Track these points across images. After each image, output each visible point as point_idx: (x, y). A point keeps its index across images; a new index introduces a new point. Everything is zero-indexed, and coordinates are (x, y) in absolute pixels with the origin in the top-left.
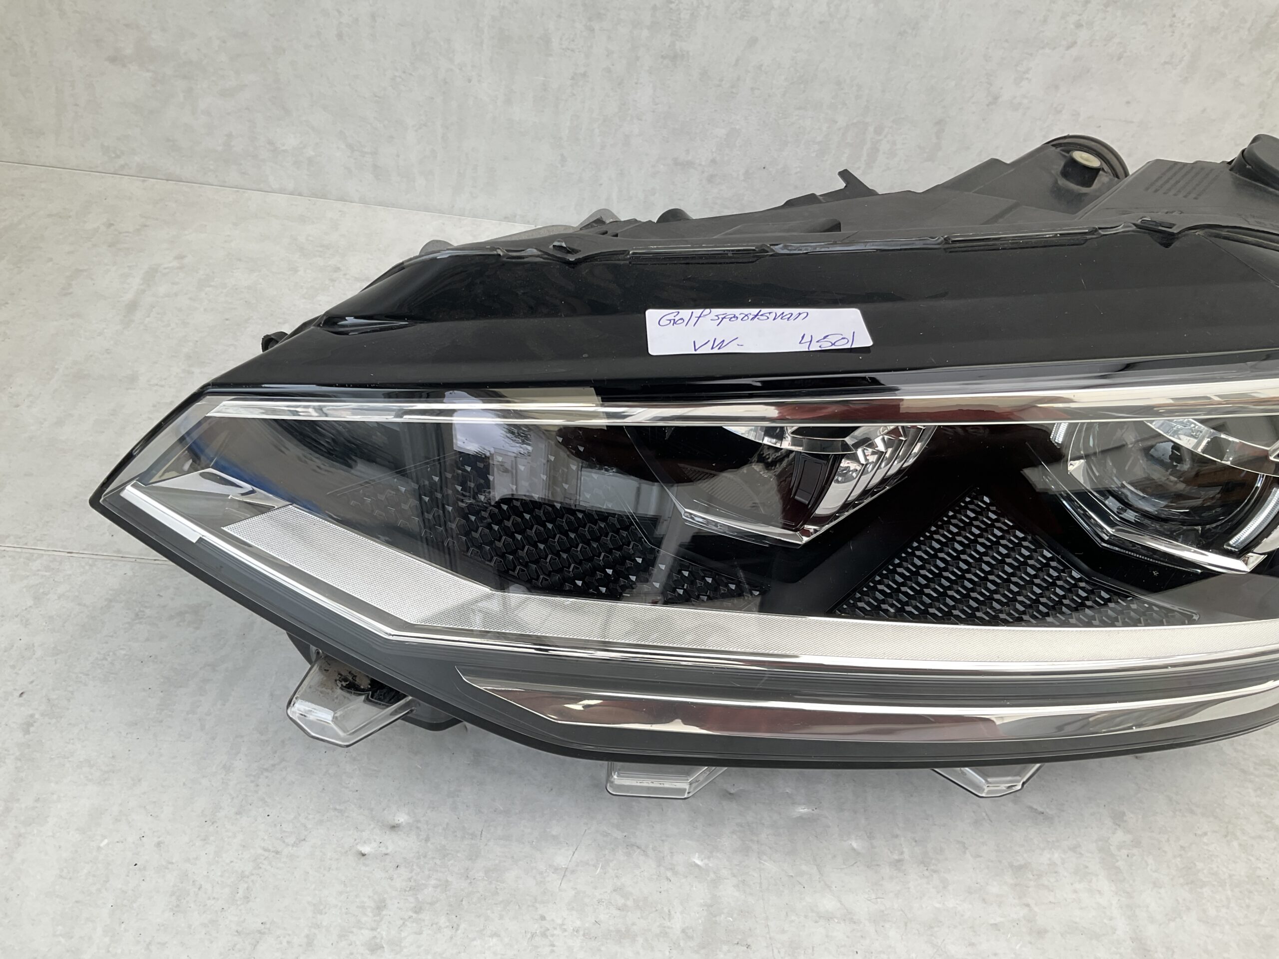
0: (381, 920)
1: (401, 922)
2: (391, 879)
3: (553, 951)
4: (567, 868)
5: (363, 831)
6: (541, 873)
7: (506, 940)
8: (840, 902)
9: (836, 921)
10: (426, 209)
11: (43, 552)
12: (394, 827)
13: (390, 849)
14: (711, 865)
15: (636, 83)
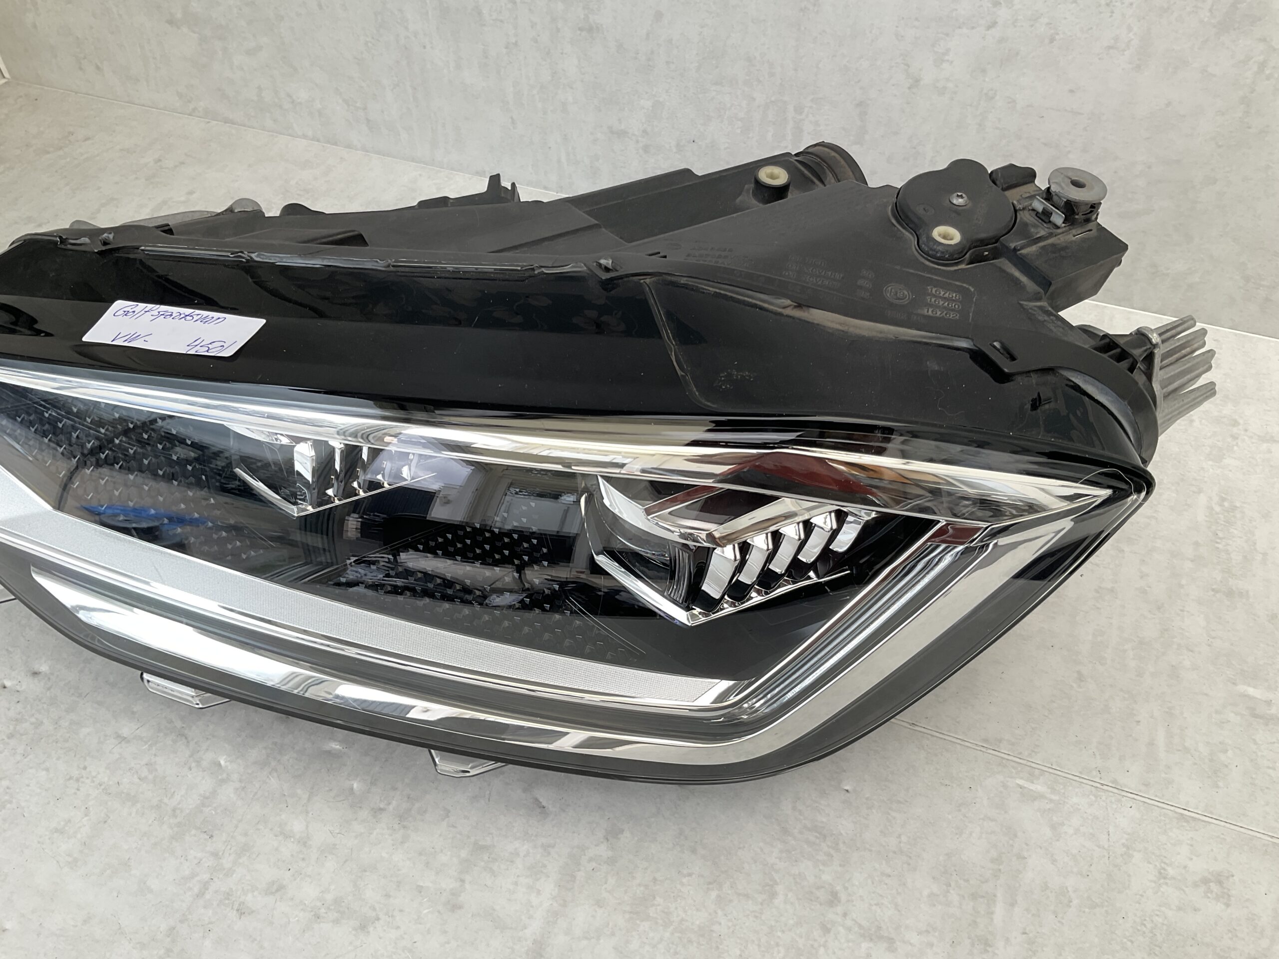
2: (9, 709)
3: (75, 793)
5: (14, 670)
7: (51, 775)
8: (307, 827)
9: (292, 840)
12: (35, 674)
13: (21, 689)
14: (229, 768)
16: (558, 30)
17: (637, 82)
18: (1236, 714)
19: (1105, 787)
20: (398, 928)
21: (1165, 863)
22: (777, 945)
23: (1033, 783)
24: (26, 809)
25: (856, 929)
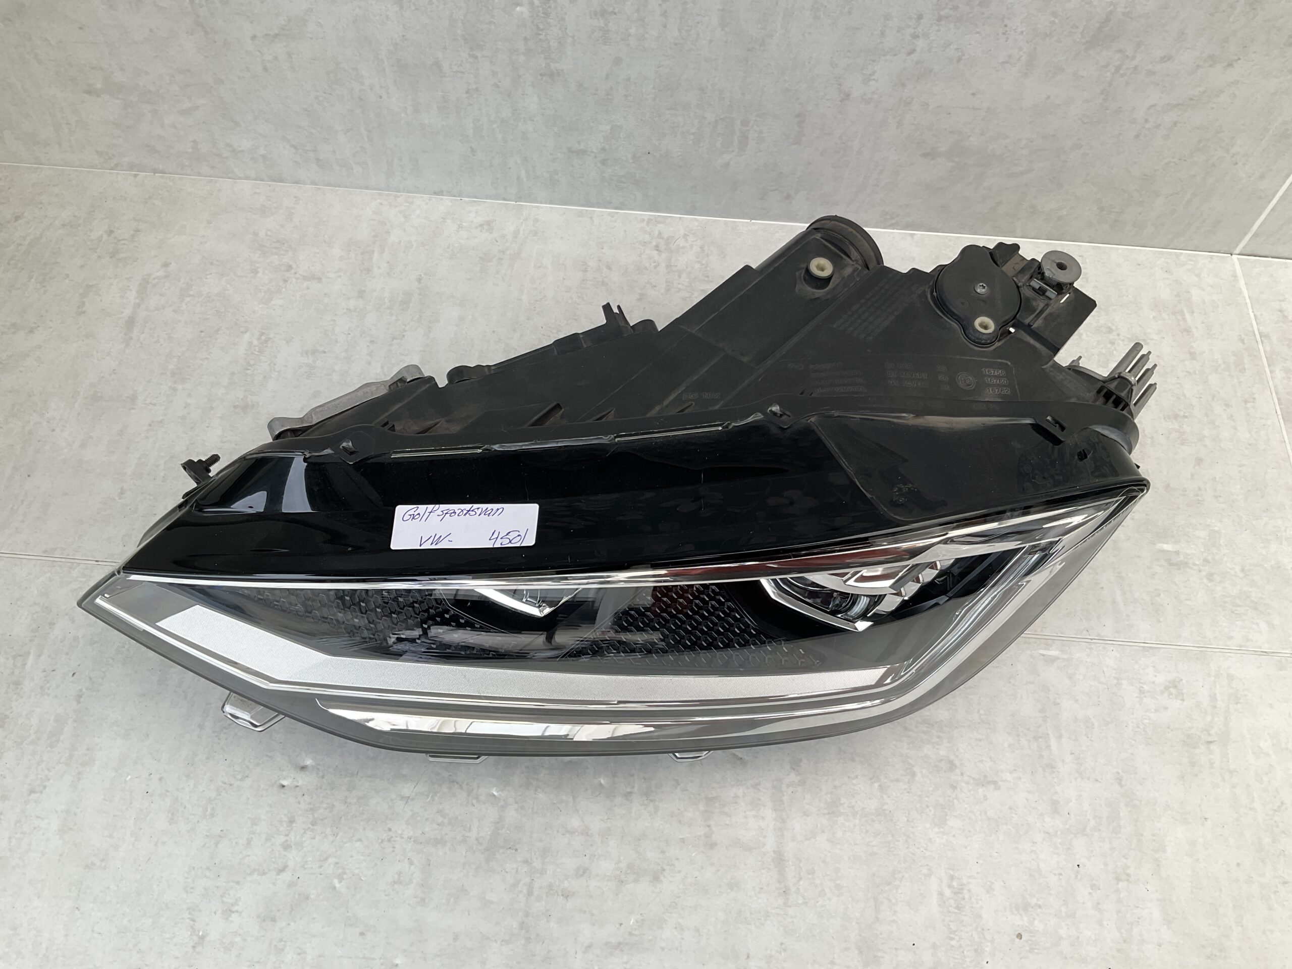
0: (292, 829)
1: (303, 831)
2: (299, 803)
3: (393, 851)
4: (409, 797)
5: (283, 771)
6: (392, 800)
7: (366, 843)
8: (583, 821)
9: (577, 834)
10: (367, 188)
11: (79, 561)
12: (303, 768)
13: (299, 784)
14: (503, 795)
15: (523, 95)
16: (520, 77)
17: (596, 112)
18: (1160, 566)
19: (1094, 641)
20: (680, 872)
21: (1141, 683)
22: (928, 807)
23: (1049, 650)
24: (361, 874)
25: (972, 781)
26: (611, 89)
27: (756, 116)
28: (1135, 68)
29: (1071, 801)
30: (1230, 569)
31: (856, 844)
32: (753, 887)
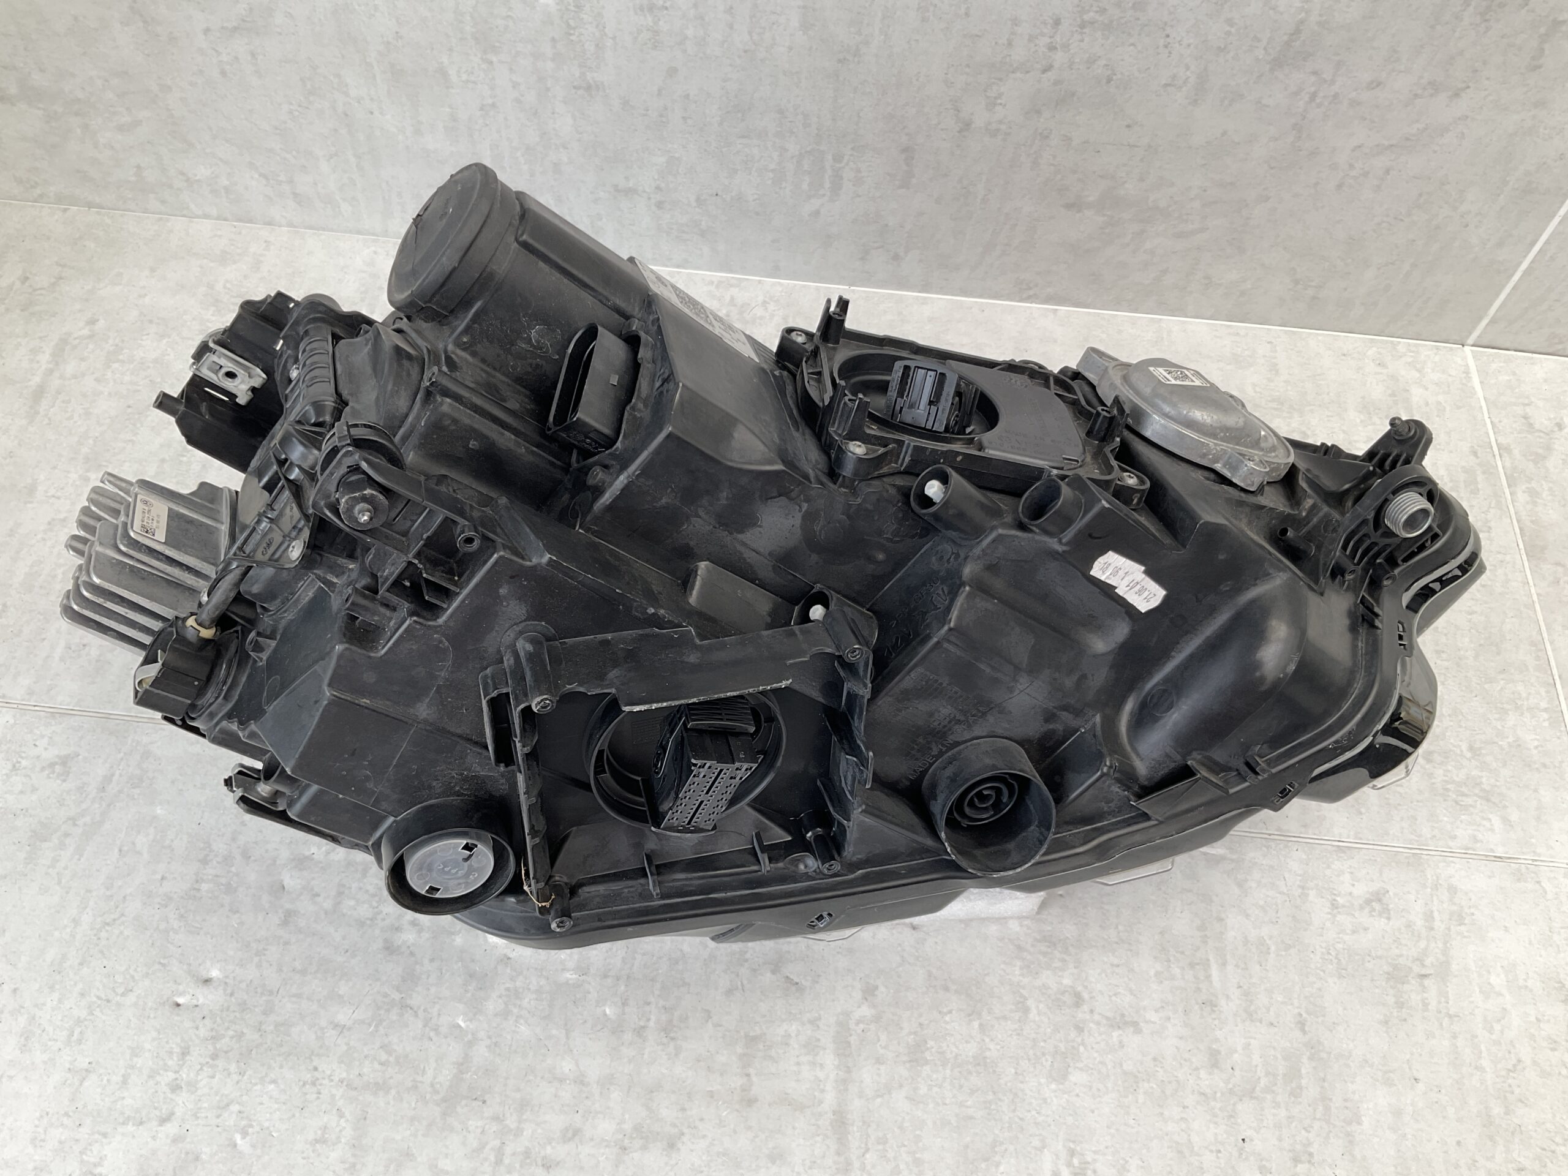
0: (184, 1064)
1: (199, 1067)
2: (197, 1028)
3: (318, 1098)
4: (345, 1025)
5: (180, 984)
6: (322, 1029)
7: (282, 1087)
8: (577, 1065)
9: (568, 1082)
12: (207, 981)
13: (201, 1001)
14: (471, 1027)
15: (553, 113)
16: (548, 89)
17: (648, 139)
19: (1272, 837)
20: (704, 1137)
21: (1334, 894)
22: (1044, 1055)
24: (272, 1129)
25: (1105, 1022)
26: (666, 109)
27: (853, 149)
28: (1336, 96)
29: (1236, 1051)
30: (1455, 746)
31: (946, 1104)
32: (804, 1160)
